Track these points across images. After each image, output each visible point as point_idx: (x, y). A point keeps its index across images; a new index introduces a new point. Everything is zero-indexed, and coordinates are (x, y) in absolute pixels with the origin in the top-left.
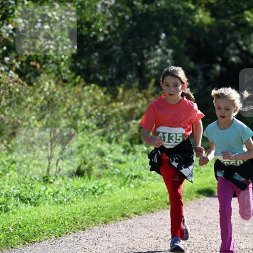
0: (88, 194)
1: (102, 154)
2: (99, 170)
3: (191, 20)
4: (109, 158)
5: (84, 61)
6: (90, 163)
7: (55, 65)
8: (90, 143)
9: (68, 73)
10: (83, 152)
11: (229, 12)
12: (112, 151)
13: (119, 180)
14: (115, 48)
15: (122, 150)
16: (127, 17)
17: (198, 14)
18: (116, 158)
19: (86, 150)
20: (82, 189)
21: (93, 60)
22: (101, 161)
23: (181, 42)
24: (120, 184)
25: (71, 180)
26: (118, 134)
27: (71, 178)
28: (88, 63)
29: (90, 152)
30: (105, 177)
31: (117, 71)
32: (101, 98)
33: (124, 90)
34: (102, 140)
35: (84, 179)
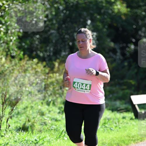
0: (31, 144)
1: (42, 114)
2: (40, 127)
3: (111, 10)
4: (48, 117)
5: (28, 42)
6: (33, 120)
7: (5, 44)
8: (33, 105)
9: (16, 51)
10: (28, 113)
11: (141, 4)
12: (50, 111)
13: (56, 134)
14: (52, 31)
15: (58, 111)
16: (61, 8)
17: (117, 5)
18: (53, 117)
19: (30, 111)
20: (27, 141)
21: (35, 41)
22: (42, 120)
23: (104, 27)
24: (57, 137)
25: (18, 134)
26: (55, 98)
27: (18, 133)
28: (31, 43)
29: (33, 113)
30: (44, 132)
31: (54, 49)
32: (42, 70)
33: (59, 64)
34: (42, 103)
35: (28, 133)
